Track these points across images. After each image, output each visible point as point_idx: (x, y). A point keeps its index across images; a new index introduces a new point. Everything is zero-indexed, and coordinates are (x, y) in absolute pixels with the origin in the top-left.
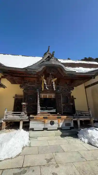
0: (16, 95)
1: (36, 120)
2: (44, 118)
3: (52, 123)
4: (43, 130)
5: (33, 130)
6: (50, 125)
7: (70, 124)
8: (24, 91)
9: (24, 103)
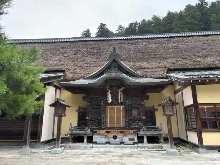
0: (79, 108)
1: (99, 134)
2: (106, 132)
3: (115, 137)
4: (106, 144)
5: (96, 143)
6: (113, 139)
7: (134, 139)
8: (88, 104)
9: (88, 118)
